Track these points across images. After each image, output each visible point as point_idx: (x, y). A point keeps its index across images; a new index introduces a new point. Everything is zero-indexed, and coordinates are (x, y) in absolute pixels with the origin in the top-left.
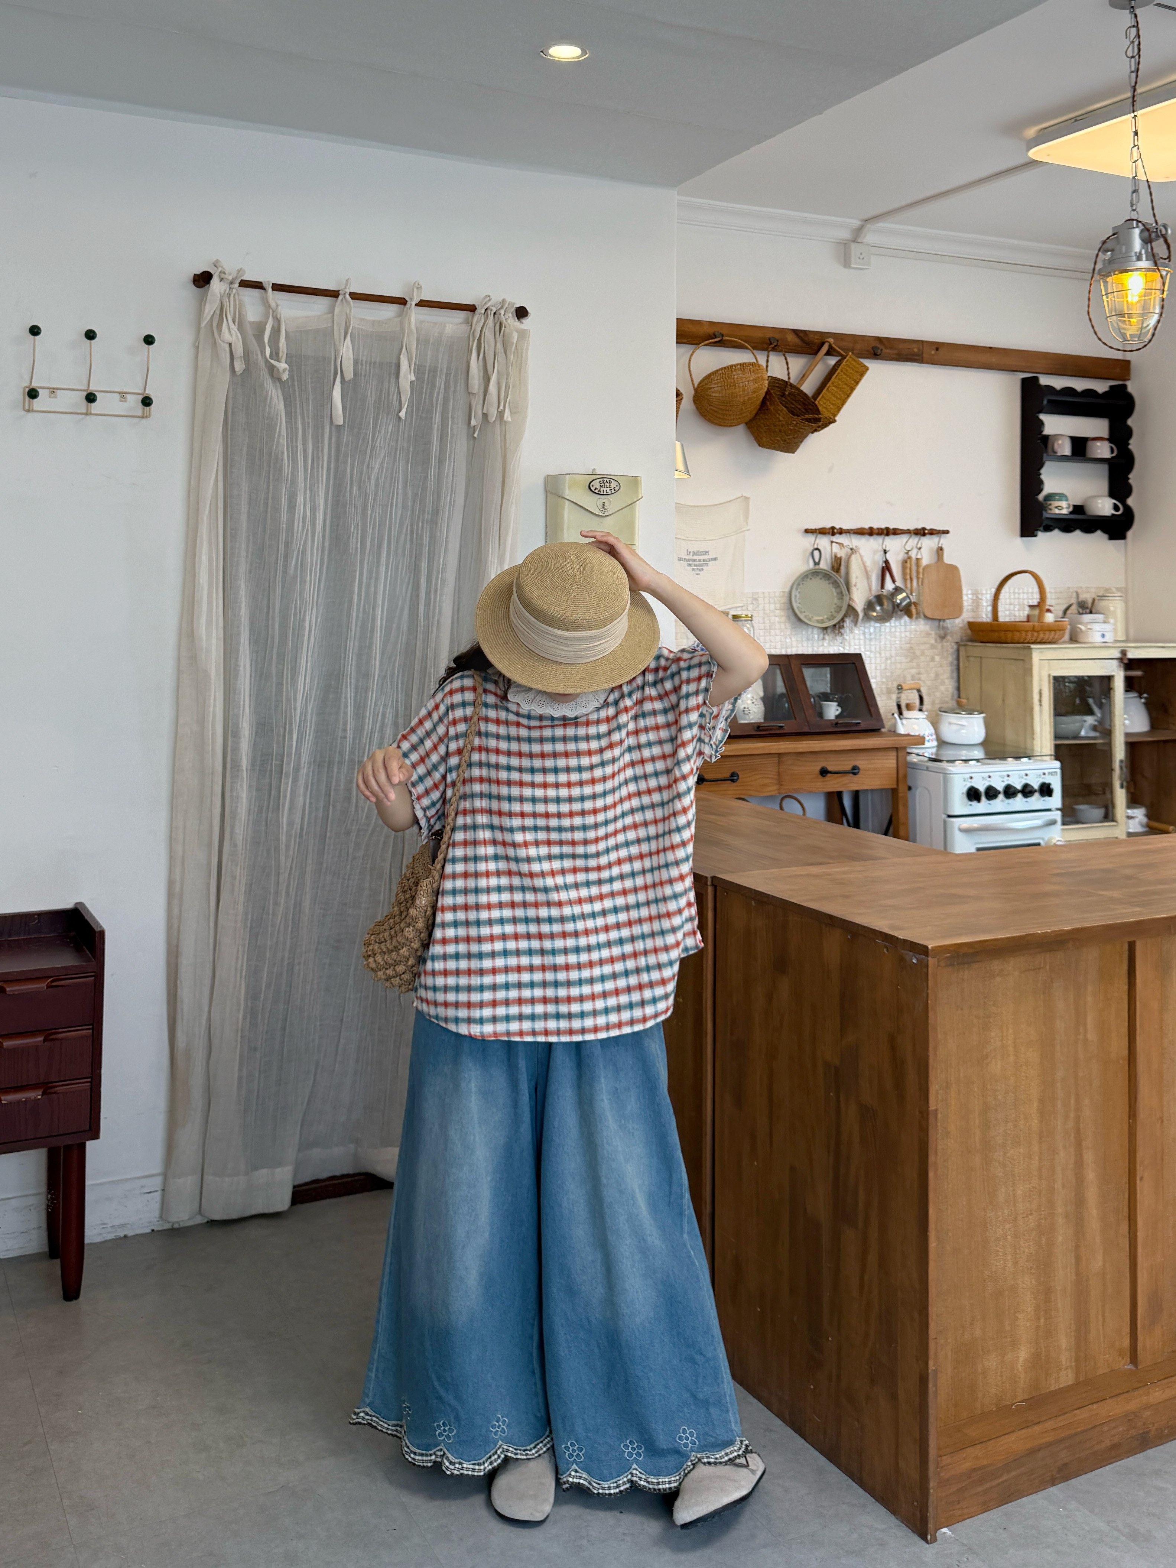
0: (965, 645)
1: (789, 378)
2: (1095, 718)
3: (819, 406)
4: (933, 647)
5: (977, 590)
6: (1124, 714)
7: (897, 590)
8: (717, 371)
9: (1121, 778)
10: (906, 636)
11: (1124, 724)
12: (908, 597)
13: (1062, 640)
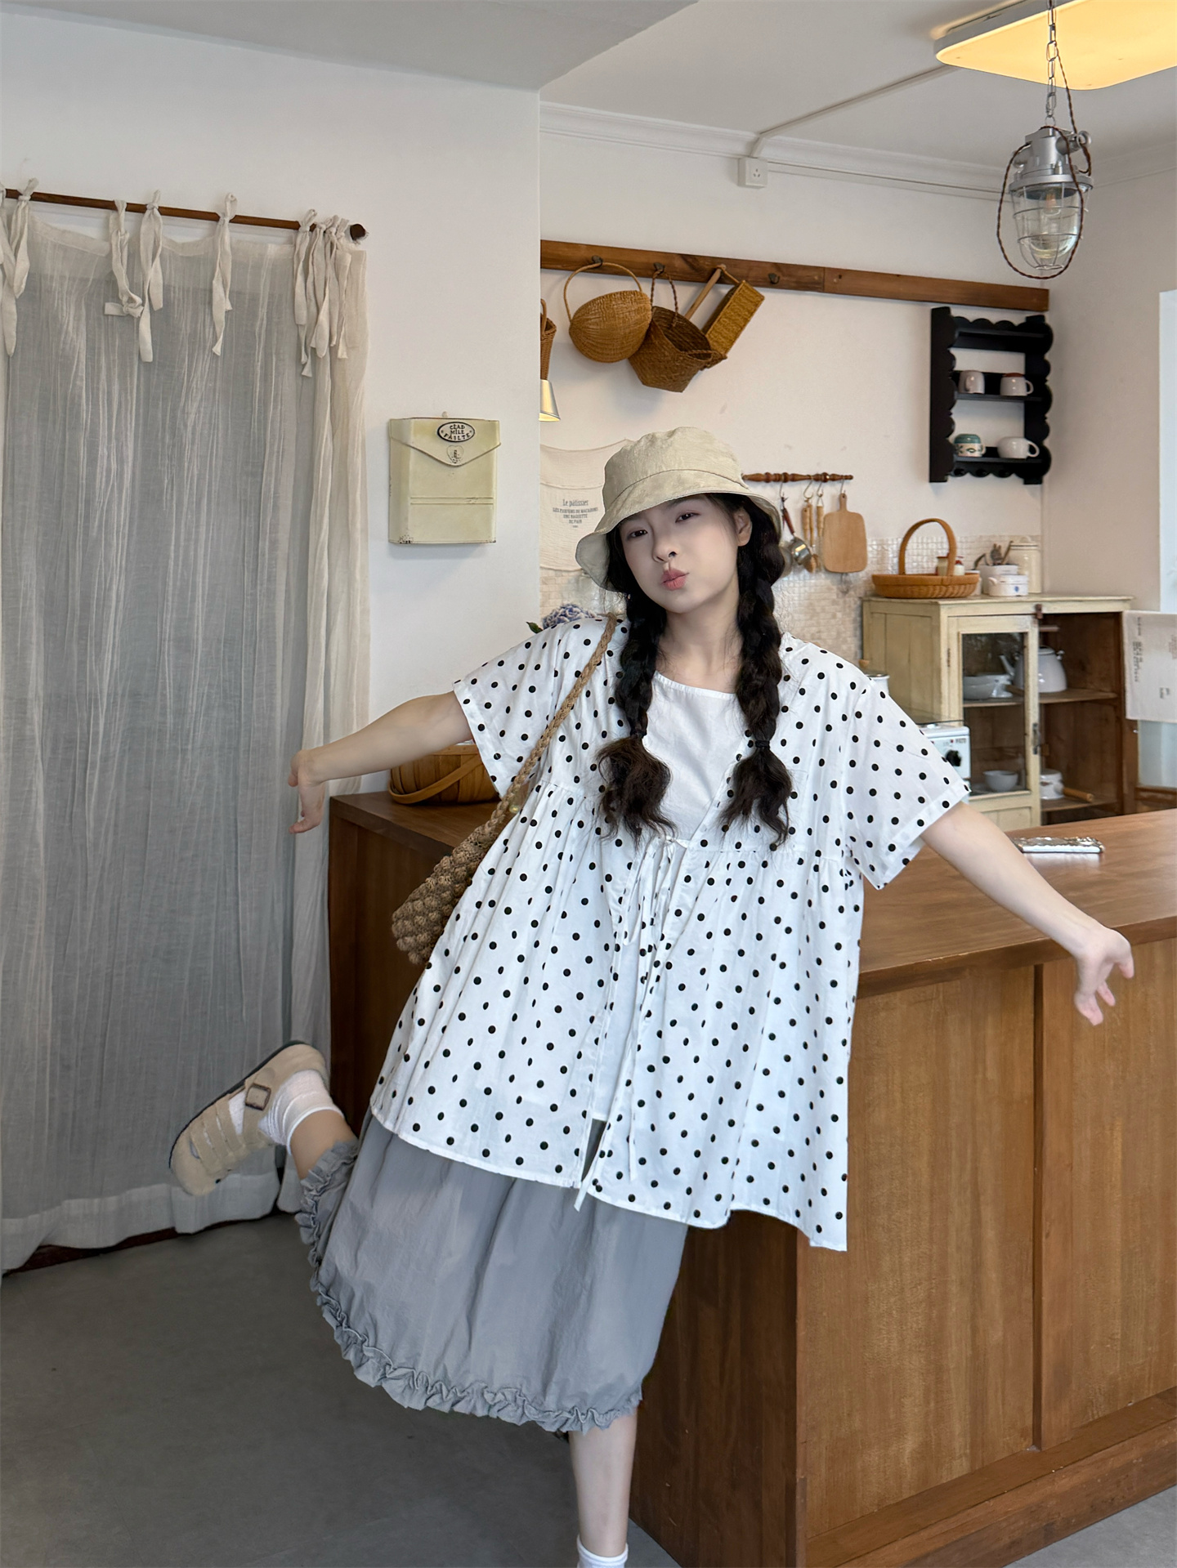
0: (869, 601)
1: (677, 309)
2: (1007, 677)
3: (709, 340)
4: (834, 603)
5: (882, 540)
6: (1039, 672)
7: (796, 542)
8: (594, 300)
9: (1034, 743)
10: (805, 591)
11: (1039, 682)
12: (807, 549)
13: (973, 594)
